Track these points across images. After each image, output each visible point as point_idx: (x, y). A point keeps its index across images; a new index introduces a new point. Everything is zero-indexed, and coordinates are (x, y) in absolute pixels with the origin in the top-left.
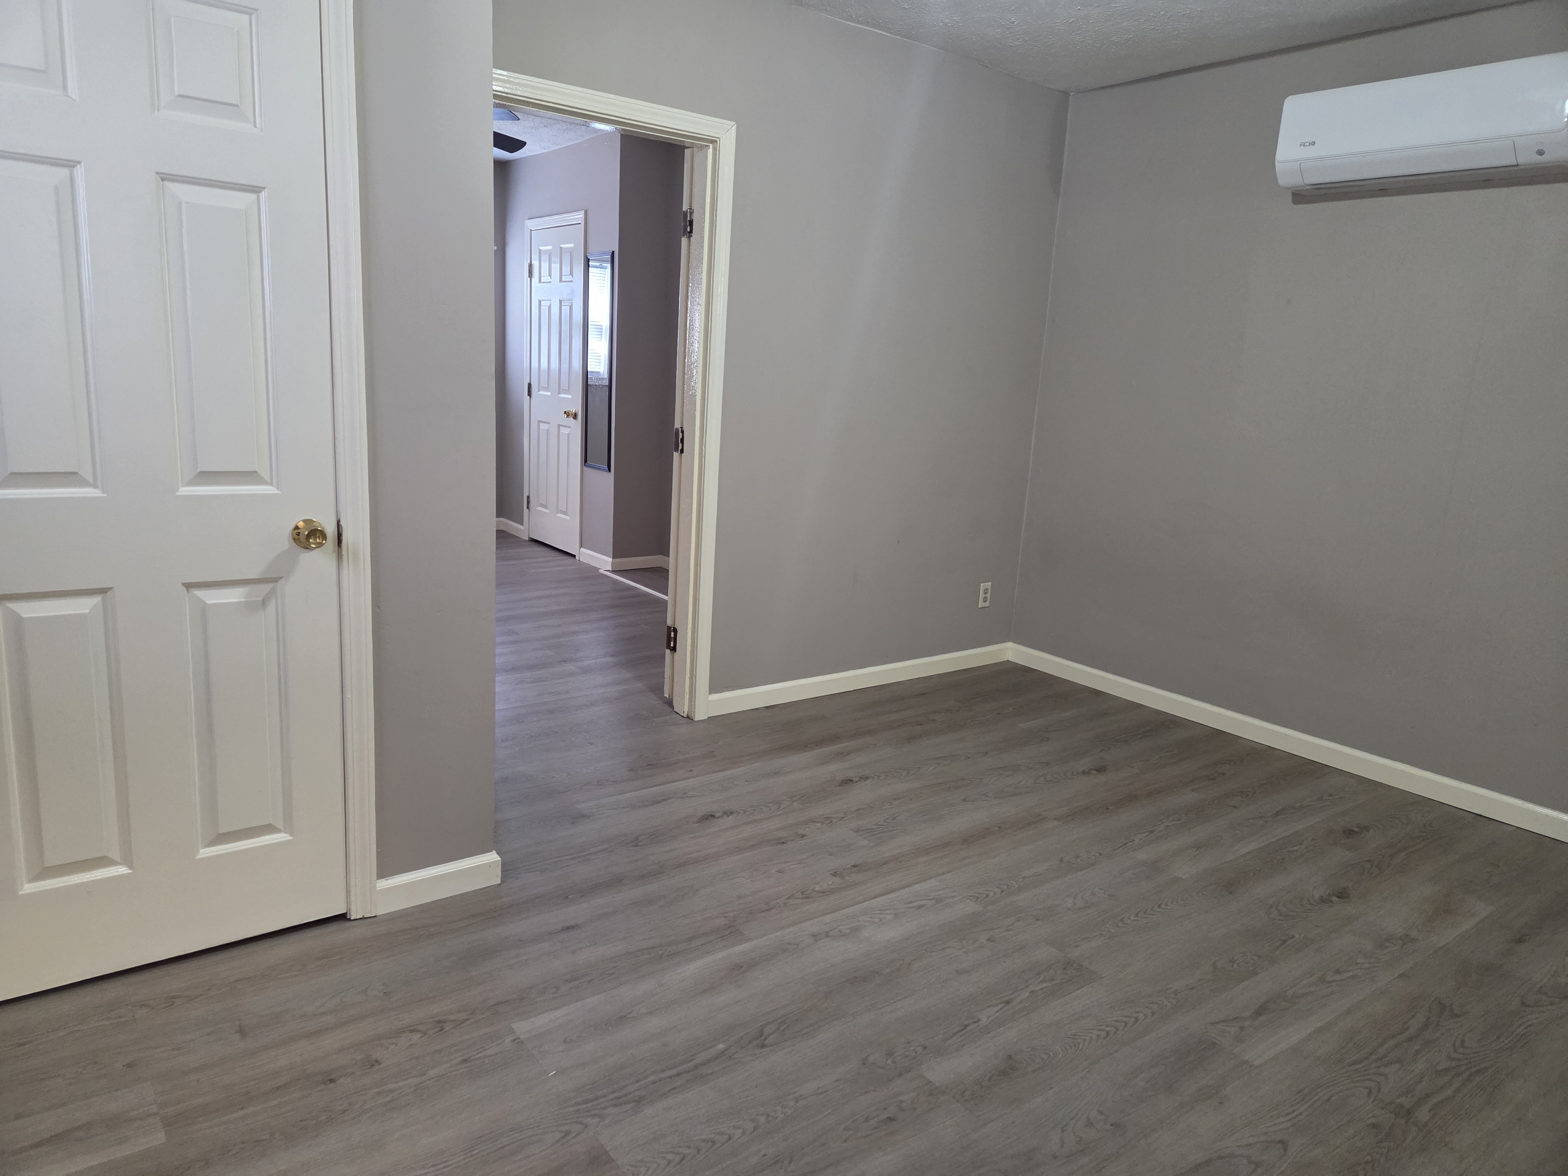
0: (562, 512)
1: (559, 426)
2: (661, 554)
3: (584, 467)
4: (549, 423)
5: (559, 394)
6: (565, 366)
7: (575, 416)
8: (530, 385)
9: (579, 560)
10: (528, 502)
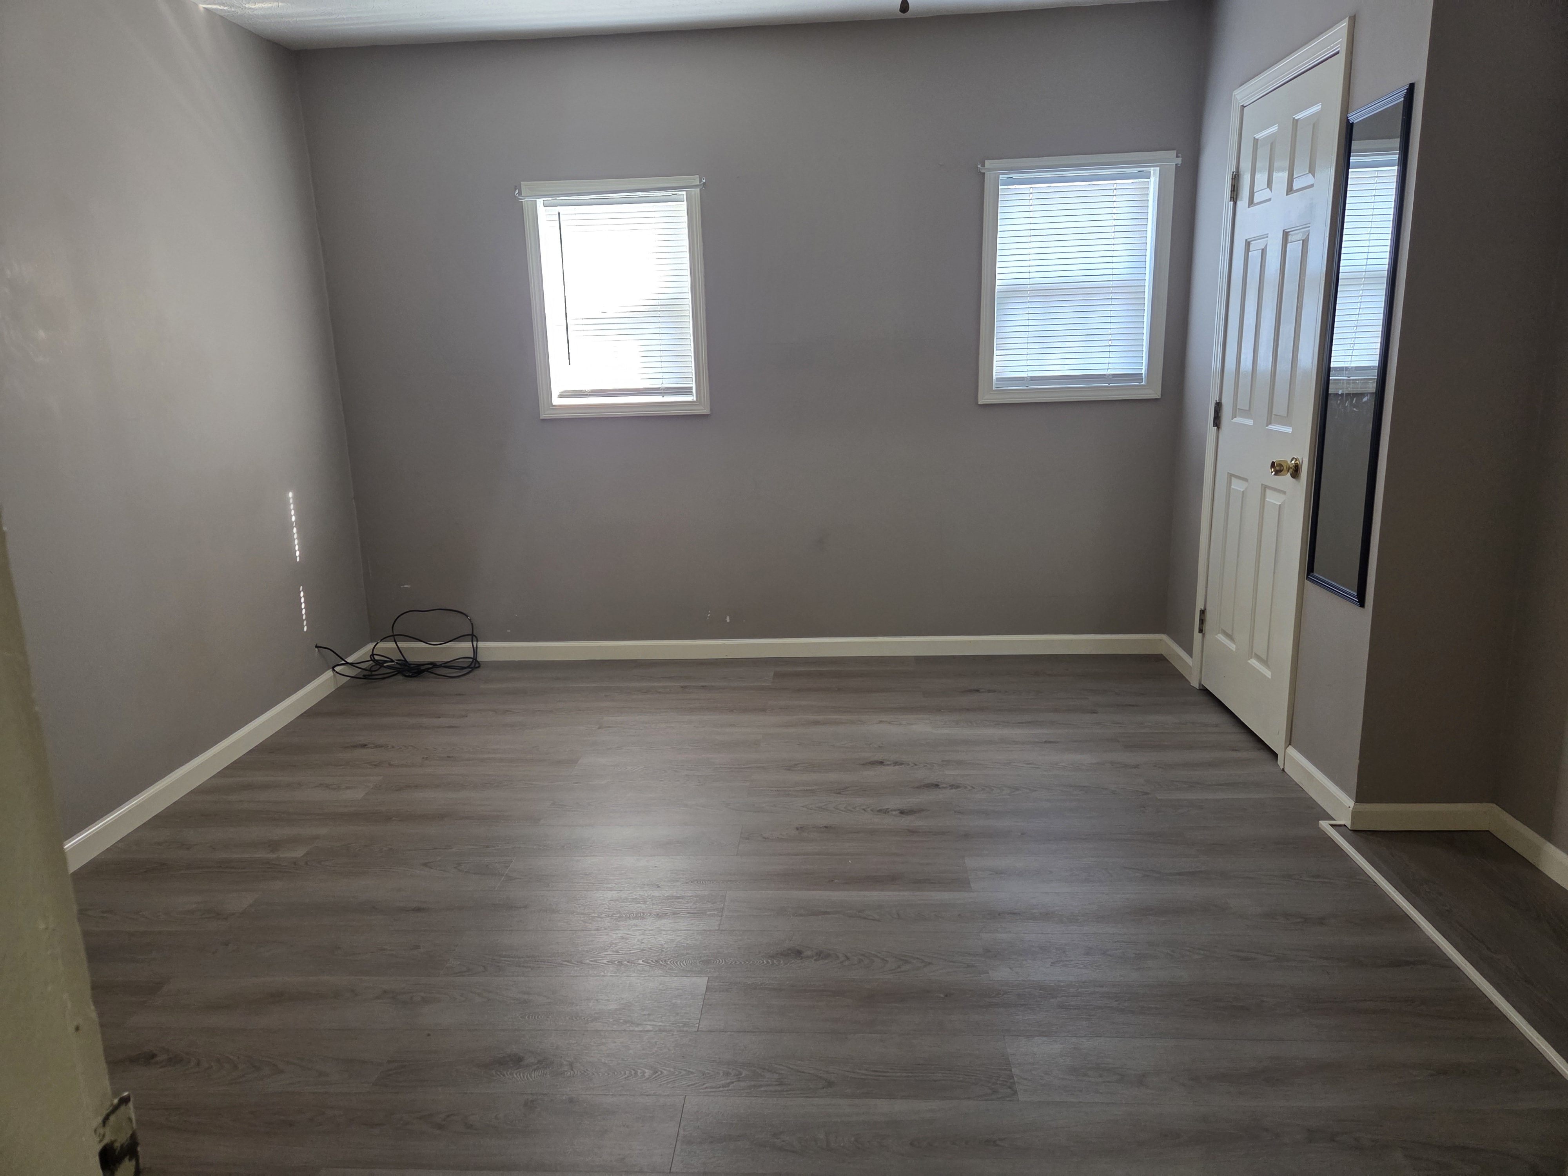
0: (1258, 658)
1: (1265, 488)
2: (1493, 802)
3: (1307, 583)
4: (1246, 480)
5: (1269, 423)
6: (1284, 366)
7: (1296, 471)
8: (1218, 406)
9: (1283, 770)
10: (1202, 621)
